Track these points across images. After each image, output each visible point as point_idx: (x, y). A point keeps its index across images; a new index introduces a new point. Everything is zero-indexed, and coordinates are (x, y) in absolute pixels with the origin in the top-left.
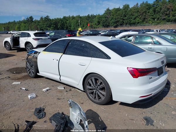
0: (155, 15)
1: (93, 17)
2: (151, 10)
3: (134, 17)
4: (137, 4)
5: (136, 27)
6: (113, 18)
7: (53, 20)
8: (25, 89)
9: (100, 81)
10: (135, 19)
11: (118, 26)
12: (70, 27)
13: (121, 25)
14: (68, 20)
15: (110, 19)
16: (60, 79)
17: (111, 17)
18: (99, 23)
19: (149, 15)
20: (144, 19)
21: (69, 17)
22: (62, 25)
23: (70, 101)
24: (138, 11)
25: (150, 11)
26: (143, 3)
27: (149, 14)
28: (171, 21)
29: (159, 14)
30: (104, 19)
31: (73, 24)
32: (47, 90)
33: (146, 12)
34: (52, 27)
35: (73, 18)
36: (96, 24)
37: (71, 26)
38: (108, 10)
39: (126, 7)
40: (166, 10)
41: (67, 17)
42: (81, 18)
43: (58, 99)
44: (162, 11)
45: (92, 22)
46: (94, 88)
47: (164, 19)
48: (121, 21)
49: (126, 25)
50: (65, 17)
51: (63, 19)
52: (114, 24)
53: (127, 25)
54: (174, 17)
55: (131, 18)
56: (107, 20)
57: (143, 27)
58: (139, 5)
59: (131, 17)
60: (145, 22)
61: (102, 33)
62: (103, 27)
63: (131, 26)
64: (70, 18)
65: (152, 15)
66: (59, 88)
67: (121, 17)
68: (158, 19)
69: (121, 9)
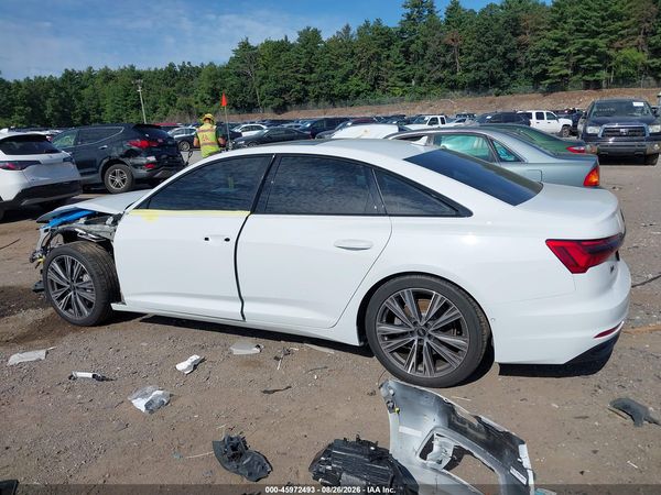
0: (408, 68)
1: (190, 73)
2: (395, 51)
3: (340, 73)
4: (348, 28)
5: (350, 110)
6: (265, 77)
7: (18, 84)
8: (90, 375)
9: (442, 299)
10: (345, 79)
11: (289, 107)
12: (99, 112)
13: (301, 102)
14: (86, 87)
15: (256, 81)
16: (243, 316)
17: (258, 73)
18: (215, 95)
19: (391, 68)
20: (376, 79)
21: (90, 75)
22: (61, 104)
23: (390, 388)
24: (353, 54)
25: (392, 53)
26: (367, 25)
27: (390, 63)
28: (463, 88)
29: (420, 62)
30: (232, 81)
31: (108, 100)
32: (195, 367)
33: (380, 55)
34: (16, 117)
35: (108, 76)
36: (204, 101)
37: (103, 110)
38: (245, 46)
39: (310, 37)
40: (441, 49)
41: (81, 73)
42: (140, 75)
43: (265, 392)
44: (430, 53)
45: (187, 94)
46: (413, 328)
47: (439, 81)
48: (298, 87)
49: (317, 102)
50: (71, 74)
51: (63, 80)
52: (272, 99)
53: (321, 104)
54: (468, 75)
55: (333, 77)
56: (243, 85)
57: (375, 107)
58: (354, 30)
59: (330, 73)
60: (379, 92)
61: (245, 134)
62: (233, 111)
63: (334, 106)
64: (92, 77)
65: (402, 68)
66: (237, 351)
67: (297, 72)
68: (421, 79)
69: (292, 45)
